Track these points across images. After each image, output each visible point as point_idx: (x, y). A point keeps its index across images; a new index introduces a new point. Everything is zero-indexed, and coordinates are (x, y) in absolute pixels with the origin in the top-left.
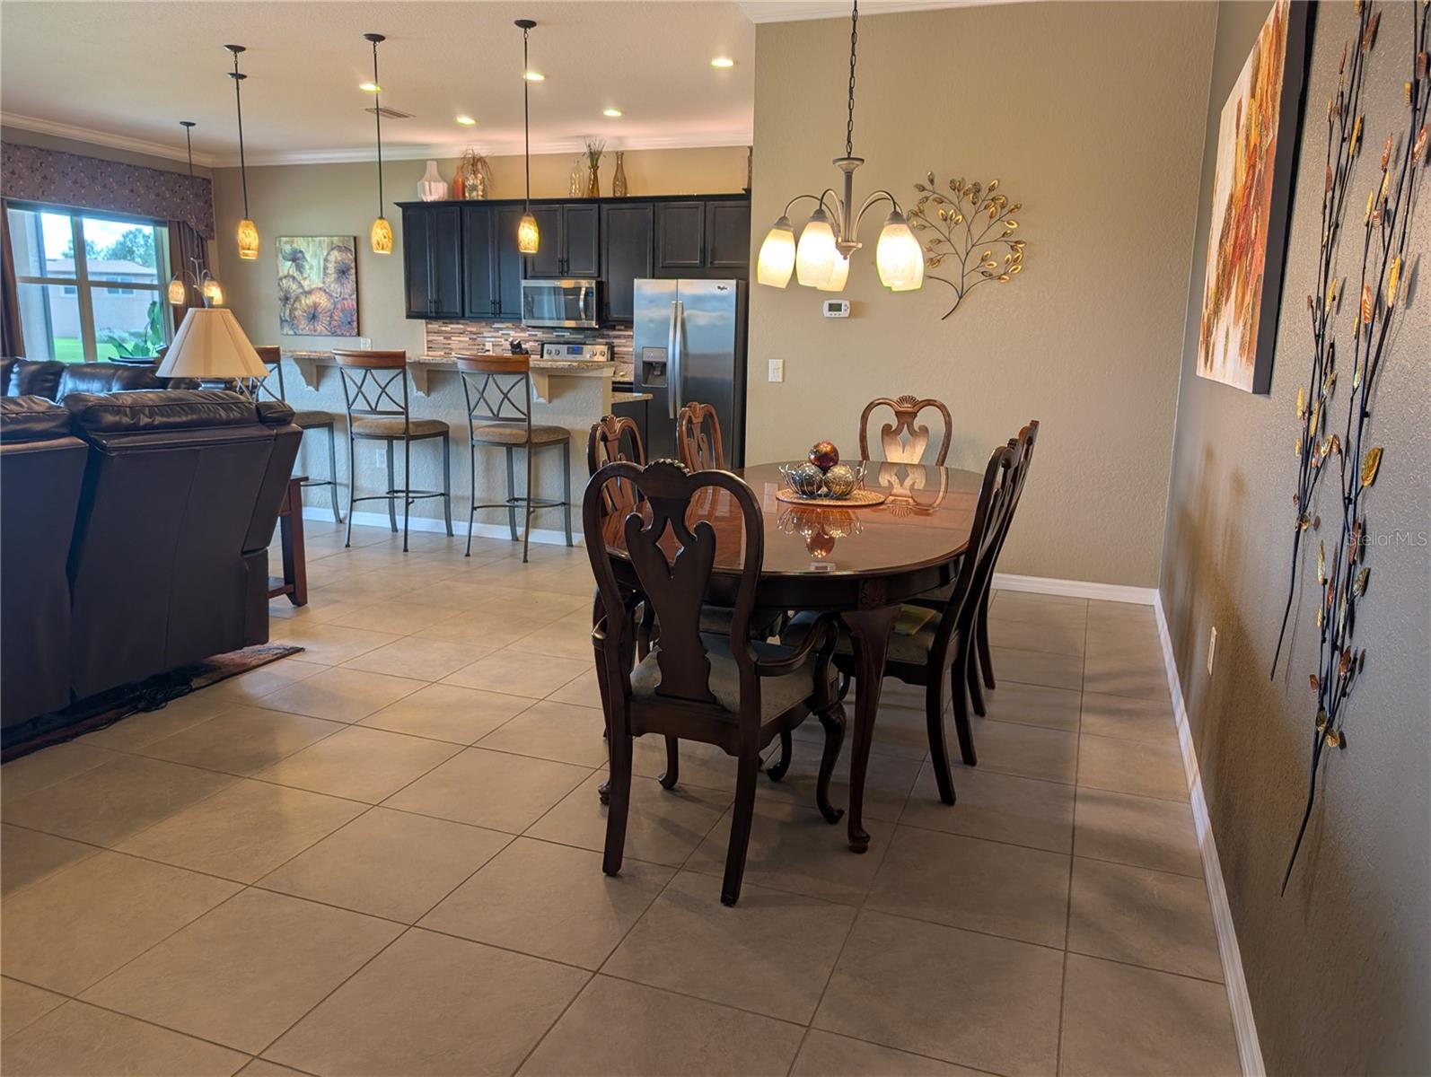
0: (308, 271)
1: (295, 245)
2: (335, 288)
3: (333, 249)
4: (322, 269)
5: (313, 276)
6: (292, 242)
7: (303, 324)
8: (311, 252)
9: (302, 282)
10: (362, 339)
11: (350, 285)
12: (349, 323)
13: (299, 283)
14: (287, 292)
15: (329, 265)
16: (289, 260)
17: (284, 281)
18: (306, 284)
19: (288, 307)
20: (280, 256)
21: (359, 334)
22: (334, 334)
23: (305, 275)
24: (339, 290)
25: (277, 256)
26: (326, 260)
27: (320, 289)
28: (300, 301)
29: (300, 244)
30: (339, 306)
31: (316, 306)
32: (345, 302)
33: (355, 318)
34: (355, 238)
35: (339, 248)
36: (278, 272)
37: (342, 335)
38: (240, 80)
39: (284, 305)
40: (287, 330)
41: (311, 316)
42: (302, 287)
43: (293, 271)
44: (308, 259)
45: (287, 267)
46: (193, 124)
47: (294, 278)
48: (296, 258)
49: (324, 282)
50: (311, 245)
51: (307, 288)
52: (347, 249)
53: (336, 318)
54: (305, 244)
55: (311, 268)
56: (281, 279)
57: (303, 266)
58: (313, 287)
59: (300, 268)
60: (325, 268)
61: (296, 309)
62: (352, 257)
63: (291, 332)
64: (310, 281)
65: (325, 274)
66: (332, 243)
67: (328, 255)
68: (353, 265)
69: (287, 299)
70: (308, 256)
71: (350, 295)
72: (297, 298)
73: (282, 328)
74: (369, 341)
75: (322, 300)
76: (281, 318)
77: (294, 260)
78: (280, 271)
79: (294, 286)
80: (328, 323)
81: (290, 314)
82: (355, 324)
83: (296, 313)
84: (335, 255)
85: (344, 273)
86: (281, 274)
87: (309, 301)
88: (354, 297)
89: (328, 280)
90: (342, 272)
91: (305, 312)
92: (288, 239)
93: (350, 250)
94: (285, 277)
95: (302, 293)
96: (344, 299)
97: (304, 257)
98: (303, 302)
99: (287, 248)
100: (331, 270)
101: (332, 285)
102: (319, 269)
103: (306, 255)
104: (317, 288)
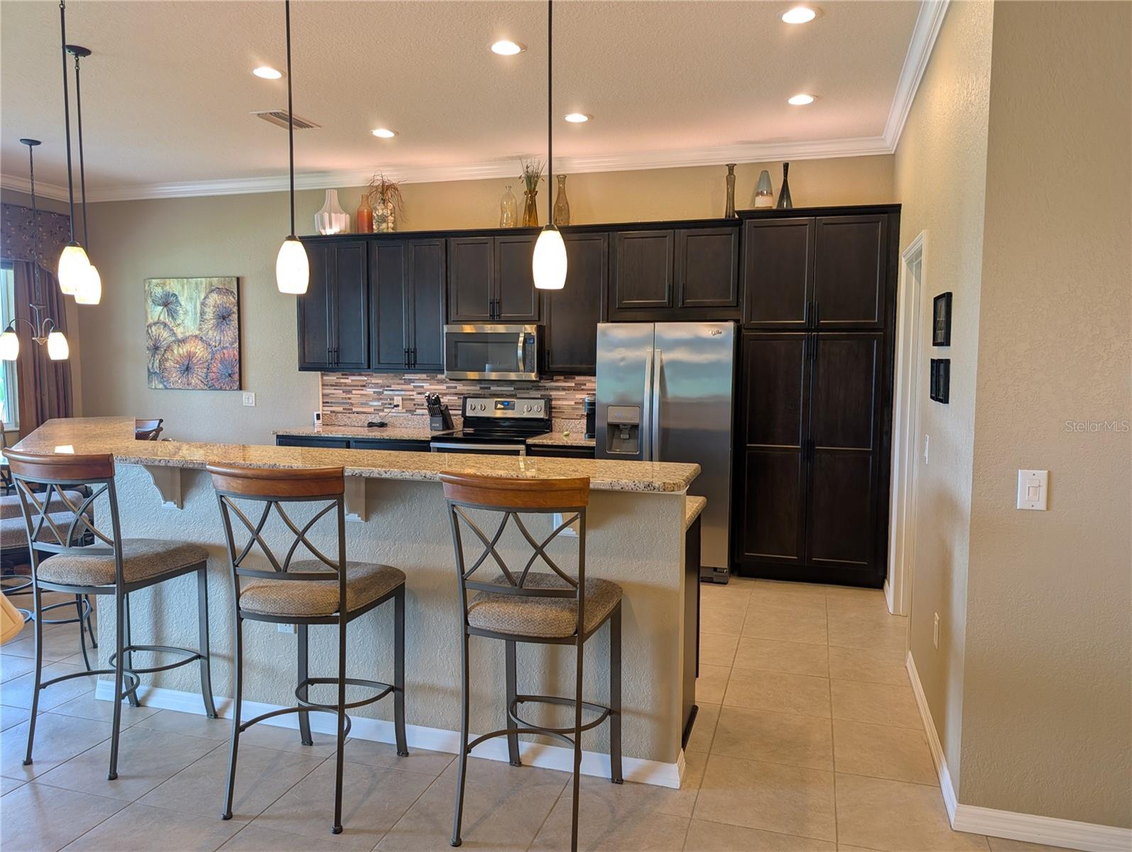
0: (182, 317)
1: (167, 288)
2: (213, 335)
3: (212, 291)
4: (199, 315)
5: (187, 323)
6: (164, 284)
7: (175, 376)
8: (186, 295)
9: (175, 329)
10: (244, 394)
11: (231, 333)
12: (230, 375)
13: (172, 330)
14: (157, 340)
15: (206, 310)
16: (159, 305)
17: (154, 328)
18: (179, 332)
19: (158, 357)
20: (150, 301)
21: (240, 388)
22: (212, 388)
23: (179, 321)
24: (218, 338)
25: (146, 300)
26: (203, 304)
27: (196, 336)
28: (172, 350)
29: (174, 286)
30: (218, 356)
31: (190, 356)
32: (225, 351)
33: (237, 369)
34: (238, 279)
35: (219, 291)
36: (147, 318)
37: (221, 389)
38: (81, 58)
39: (153, 356)
40: (156, 384)
41: (184, 368)
42: (174, 334)
43: (164, 317)
44: (183, 303)
45: (157, 312)
46: (38, 143)
47: (165, 325)
48: (168, 302)
49: (200, 329)
50: (186, 287)
51: (180, 336)
52: (228, 292)
53: (214, 370)
54: (179, 287)
55: (186, 313)
56: (150, 326)
57: (176, 312)
58: (187, 334)
59: (172, 314)
60: (203, 313)
61: (167, 360)
62: (234, 301)
63: (161, 386)
64: (184, 328)
65: (202, 320)
66: (211, 285)
67: (205, 298)
68: (235, 309)
69: (156, 348)
70: (182, 300)
71: (232, 344)
72: (169, 348)
73: (150, 381)
74: (253, 395)
75: (199, 350)
76: (149, 370)
77: (166, 305)
78: (149, 316)
79: (165, 334)
80: (204, 375)
81: (160, 365)
82: (236, 377)
83: (168, 364)
84: (214, 298)
85: (224, 318)
86: (150, 321)
87: (183, 350)
88: (236, 345)
89: (205, 327)
90: (223, 317)
91: (178, 362)
92: (158, 281)
93: (232, 292)
94: (155, 324)
95: (174, 342)
96: (224, 348)
97: (178, 301)
98: (175, 352)
99: (158, 291)
100: (210, 313)
101: (210, 332)
102: (196, 314)
103: (180, 298)
104: (192, 336)
